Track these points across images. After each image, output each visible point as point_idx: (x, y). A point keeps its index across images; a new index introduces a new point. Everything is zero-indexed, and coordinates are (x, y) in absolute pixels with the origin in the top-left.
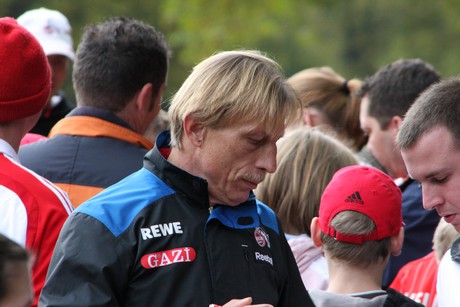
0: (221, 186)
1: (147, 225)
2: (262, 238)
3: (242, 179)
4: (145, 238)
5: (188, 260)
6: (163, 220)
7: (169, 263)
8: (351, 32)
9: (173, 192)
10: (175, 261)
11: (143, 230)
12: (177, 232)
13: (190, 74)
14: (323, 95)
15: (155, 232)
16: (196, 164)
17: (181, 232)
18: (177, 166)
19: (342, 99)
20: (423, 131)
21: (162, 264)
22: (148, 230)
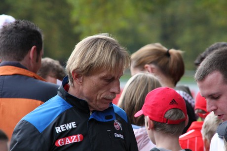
0: (94, 103)
1: (58, 125)
2: (118, 125)
3: (103, 98)
4: (58, 132)
5: (79, 141)
6: (66, 122)
7: (70, 143)
8: (164, 26)
9: (71, 106)
10: (73, 142)
11: (56, 128)
12: (74, 127)
13: (74, 49)
14: (157, 58)
15: (62, 128)
16: (81, 93)
17: (76, 127)
18: (72, 95)
19: (166, 59)
20: (208, 73)
21: (66, 144)
22: (59, 128)
